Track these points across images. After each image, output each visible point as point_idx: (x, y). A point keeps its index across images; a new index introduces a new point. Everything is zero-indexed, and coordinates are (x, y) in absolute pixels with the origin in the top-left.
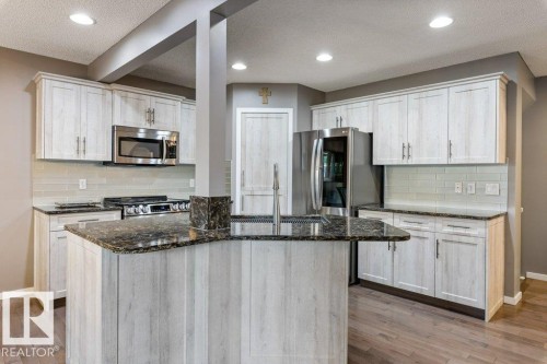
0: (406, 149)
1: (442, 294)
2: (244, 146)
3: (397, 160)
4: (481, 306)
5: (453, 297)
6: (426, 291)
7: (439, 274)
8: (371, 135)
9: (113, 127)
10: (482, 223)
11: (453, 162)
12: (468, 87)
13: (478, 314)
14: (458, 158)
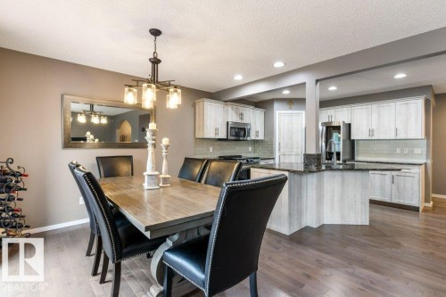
0: (371, 132)
1: (395, 201)
2: (279, 130)
3: (366, 137)
4: (417, 205)
5: (402, 202)
6: (387, 199)
7: (394, 192)
8: (350, 125)
9: (228, 123)
10: (417, 167)
11: (398, 138)
12: (407, 102)
13: (416, 209)
14: (401, 136)
